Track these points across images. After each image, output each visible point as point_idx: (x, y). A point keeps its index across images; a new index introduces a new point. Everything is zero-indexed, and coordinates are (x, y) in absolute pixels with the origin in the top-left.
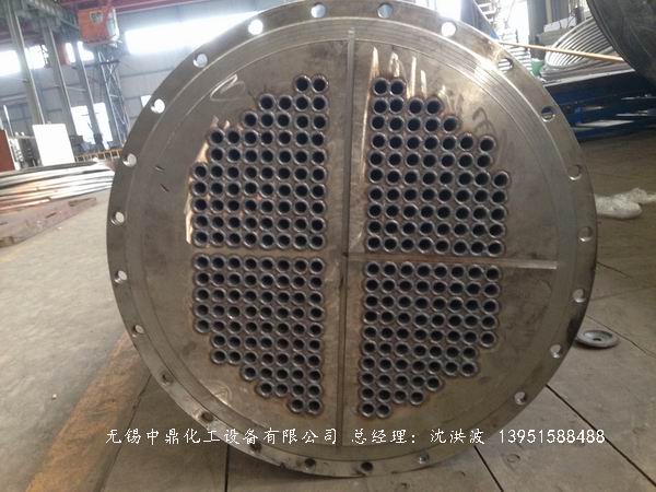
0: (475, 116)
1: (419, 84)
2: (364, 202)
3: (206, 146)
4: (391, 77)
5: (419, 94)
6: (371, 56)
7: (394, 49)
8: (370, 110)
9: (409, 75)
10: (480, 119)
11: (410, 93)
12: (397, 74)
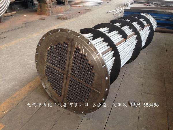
0: (91, 61)
1: (83, 51)
2: (71, 67)
3: (49, 47)
4: (78, 48)
5: (82, 53)
6: (76, 43)
7: (79, 43)
8: (74, 52)
9: (81, 49)
10: (92, 62)
11: (81, 52)
12: (79, 48)
